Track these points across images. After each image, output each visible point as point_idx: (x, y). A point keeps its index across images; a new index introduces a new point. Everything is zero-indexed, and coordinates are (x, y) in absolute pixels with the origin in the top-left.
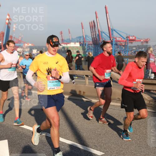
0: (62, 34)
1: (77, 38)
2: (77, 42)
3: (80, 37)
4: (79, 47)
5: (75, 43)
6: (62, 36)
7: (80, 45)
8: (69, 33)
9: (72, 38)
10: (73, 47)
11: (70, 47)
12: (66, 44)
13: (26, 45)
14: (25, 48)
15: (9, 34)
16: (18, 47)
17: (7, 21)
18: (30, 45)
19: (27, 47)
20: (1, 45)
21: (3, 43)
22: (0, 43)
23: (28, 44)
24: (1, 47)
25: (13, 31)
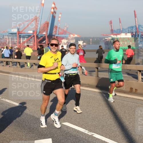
0: (111, 23)
1: (129, 28)
2: (129, 33)
3: (132, 27)
4: (130, 38)
5: (127, 34)
6: (111, 26)
7: (132, 36)
8: (120, 22)
9: (123, 29)
10: (124, 38)
11: (120, 38)
12: (115, 35)
13: (72, 36)
14: (71, 40)
15: (54, 24)
16: (63, 38)
17: (52, 10)
18: (76, 36)
19: (72, 39)
20: (45, 36)
21: (47, 34)
22: (44, 33)
23: (74, 35)
24: (45, 38)
25: (59, 20)
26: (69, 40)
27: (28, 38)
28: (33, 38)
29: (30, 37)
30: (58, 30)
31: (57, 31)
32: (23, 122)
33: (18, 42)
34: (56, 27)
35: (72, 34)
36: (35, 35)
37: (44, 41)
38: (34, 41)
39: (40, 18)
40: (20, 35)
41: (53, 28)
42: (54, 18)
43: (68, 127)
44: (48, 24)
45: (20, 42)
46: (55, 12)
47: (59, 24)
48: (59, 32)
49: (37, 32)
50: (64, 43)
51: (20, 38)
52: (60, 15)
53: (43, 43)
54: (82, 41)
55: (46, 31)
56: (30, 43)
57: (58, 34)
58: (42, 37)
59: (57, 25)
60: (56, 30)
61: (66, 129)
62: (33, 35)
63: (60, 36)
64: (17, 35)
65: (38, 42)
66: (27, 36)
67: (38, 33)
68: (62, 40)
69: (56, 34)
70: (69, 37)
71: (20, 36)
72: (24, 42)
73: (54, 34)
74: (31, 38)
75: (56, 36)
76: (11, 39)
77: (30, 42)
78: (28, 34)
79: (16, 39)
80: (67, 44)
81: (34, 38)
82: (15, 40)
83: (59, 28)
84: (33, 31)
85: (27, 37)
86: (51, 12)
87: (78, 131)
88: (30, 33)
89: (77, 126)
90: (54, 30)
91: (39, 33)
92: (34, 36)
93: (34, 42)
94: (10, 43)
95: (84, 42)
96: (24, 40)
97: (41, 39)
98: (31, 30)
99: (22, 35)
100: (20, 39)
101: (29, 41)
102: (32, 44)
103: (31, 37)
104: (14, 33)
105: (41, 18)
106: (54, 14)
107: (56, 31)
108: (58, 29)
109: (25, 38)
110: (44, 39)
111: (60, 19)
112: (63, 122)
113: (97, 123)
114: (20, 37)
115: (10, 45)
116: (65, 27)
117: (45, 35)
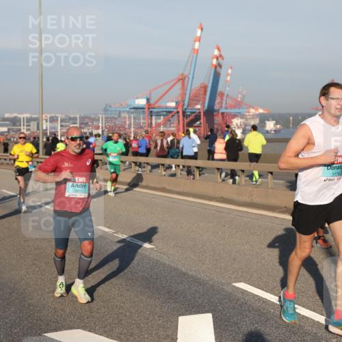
13: (252, 111)
14: (250, 118)
15: (217, 89)
16: (235, 116)
17: (215, 62)
18: (261, 111)
19: (254, 117)
20: (200, 112)
21: (204, 107)
22: (199, 107)
23: (257, 110)
24: (200, 116)
25: (227, 81)
26: (247, 119)
27: (166, 117)
28: (176, 116)
29: (170, 115)
30: (226, 101)
31: (224, 102)
32: (157, 279)
33: (146, 124)
34: (222, 94)
35: (253, 108)
36: (180, 110)
37: (198, 123)
38: (179, 121)
39: (191, 76)
40: (151, 110)
41: (215, 96)
42: (217, 76)
43: (244, 292)
44: (205, 88)
45: (151, 123)
46: (220, 66)
47: (228, 89)
48: (226, 103)
49: (184, 105)
50: (237, 124)
51: (151, 116)
52: (230, 71)
53: (195, 127)
54: (274, 122)
55: (201, 102)
56: (170, 127)
57: (226, 108)
58: (194, 115)
59: (223, 91)
60: (222, 99)
61: (240, 295)
62: (175, 110)
63: (229, 111)
64: (146, 110)
65: (185, 125)
66: (165, 113)
67: (185, 107)
68: (233, 120)
69: (221, 107)
70: (247, 114)
71: (151, 112)
72: (158, 125)
73: (216, 107)
74: (173, 116)
75: (221, 111)
76: (135, 118)
77: (171, 124)
78: (167, 108)
79: (143, 119)
80: (243, 126)
81: (179, 116)
82: (142, 121)
83: (227, 95)
84: (177, 103)
85: (164, 115)
86: (212, 65)
87: (265, 301)
88: (170, 107)
89: (263, 290)
90: (218, 100)
91: (188, 106)
92: (178, 112)
93: (179, 124)
94: (132, 126)
95: (276, 124)
96: (159, 121)
97: (191, 118)
98: (172, 101)
99: (155, 110)
100: (151, 119)
101: (169, 122)
102: (174, 129)
103: (173, 114)
104: (140, 106)
105: (193, 78)
106: (218, 68)
107: (222, 103)
108: (225, 98)
109: (160, 115)
110: (197, 118)
111: (229, 78)
112: (235, 282)
113: (303, 285)
114: (151, 114)
115: (132, 129)
116: (240, 93)
117: (199, 109)
